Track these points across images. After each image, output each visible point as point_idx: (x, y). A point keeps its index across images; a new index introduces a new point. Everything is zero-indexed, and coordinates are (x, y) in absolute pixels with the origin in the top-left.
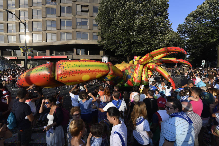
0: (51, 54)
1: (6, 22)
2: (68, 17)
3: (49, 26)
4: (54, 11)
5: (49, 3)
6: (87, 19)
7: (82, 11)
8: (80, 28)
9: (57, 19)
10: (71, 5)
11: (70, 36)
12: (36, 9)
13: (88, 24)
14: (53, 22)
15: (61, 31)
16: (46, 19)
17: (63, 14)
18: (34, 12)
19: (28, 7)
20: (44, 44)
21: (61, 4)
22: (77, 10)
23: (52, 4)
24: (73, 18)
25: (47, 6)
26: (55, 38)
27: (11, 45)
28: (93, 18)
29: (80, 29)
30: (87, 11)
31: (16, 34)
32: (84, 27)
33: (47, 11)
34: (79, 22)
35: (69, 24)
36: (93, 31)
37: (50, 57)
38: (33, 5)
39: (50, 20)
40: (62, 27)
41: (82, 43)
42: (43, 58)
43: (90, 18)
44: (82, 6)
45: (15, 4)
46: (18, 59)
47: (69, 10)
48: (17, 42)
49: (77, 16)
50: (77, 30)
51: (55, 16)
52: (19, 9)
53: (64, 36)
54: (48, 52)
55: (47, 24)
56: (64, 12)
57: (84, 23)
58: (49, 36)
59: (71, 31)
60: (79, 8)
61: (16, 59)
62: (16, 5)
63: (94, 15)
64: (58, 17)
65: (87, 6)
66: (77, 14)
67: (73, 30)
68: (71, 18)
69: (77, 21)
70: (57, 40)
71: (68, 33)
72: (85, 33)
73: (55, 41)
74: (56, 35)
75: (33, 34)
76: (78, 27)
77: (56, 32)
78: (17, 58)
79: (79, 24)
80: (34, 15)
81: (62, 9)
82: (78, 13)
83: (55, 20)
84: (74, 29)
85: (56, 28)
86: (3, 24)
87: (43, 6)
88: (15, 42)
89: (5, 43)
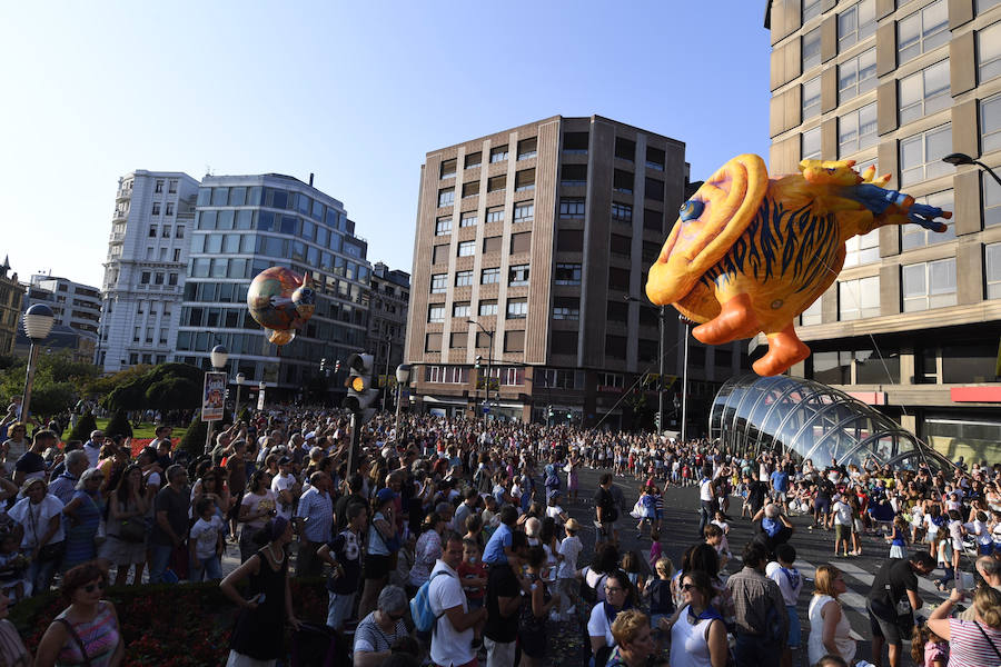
19: (953, 103)
27: (860, 330)
31: (882, 269)
38: (984, 74)
45: (874, 117)
46: (892, 402)
48: (885, 309)
52: (899, 134)
61: (881, 402)
62: (879, 121)
75: (983, 246)
78: (886, 395)
80: (990, 127)
88: (877, 313)
89: (824, 322)
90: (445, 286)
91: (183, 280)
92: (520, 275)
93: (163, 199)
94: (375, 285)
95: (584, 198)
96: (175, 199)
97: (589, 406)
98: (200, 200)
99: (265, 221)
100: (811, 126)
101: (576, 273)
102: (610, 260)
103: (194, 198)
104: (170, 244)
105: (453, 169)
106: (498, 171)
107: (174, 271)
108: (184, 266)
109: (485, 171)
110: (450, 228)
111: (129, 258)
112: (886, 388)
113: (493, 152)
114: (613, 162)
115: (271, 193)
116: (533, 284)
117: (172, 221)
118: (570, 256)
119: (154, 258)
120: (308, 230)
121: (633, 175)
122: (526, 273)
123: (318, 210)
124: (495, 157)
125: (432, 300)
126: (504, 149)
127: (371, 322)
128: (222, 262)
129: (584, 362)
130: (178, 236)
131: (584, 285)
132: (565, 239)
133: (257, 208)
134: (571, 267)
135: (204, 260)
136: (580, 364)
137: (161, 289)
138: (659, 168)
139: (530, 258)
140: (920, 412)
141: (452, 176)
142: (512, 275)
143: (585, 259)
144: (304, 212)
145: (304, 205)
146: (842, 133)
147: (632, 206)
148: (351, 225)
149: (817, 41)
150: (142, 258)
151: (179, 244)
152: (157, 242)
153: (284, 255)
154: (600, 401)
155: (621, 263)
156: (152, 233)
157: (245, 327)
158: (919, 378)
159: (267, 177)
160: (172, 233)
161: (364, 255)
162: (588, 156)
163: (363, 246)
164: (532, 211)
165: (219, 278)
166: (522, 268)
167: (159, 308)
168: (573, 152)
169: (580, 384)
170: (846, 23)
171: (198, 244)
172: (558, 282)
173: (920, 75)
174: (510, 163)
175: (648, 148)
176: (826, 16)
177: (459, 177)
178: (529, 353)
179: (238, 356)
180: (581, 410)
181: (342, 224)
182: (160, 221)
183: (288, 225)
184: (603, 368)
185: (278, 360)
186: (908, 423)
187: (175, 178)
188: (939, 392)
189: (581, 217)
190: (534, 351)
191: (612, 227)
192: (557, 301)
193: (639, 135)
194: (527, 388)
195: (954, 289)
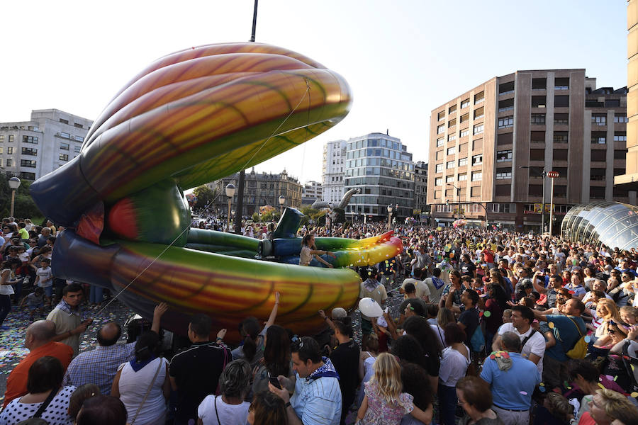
90: (442, 169)
91: (344, 178)
92: (478, 160)
93: (336, 151)
94: (417, 172)
95: (513, 116)
96: (340, 150)
97: (519, 221)
98: (347, 149)
99: (369, 152)
101: (509, 156)
102: (531, 145)
103: (346, 148)
104: (339, 166)
105: (444, 115)
106: (465, 112)
107: (341, 175)
108: (344, 173)
109: (458, 113)
110: (443, 143)
111: (328, 173)
113: (462, 103)
114: (531, 93)
115: (371, 141)
116: (485, 163)
117: (339, 158)
118: (506, 147)
119: (335, 172)
120: (386, 153)
121: (546, 96)
122: (481, 159)
123: (389, 144)
124: (463, 106)
125: (436, 176)
126: (468, 100)
127: (416, 187)
128: (356, 171)
129: (514, 199)
130: (342, 163)
131: (513, 160)
132: (502, 138)
133: (366, 148)
134: (506, 152)
135: (350, 171)
136: (512, 201)
137: (338, 182)
138: (565, 88)
139: (482, 151)
141: (443, 119)
142: (474, 161)
143: (514, 147)
144: (384, 146)
145: (384, 143)
147: (545, 114)
148: (404, 147)
150: (331, 172)
151: (342, 166)
152: (335, 166)
153: (377, 164)
154: (525, 218)
155: (538, 146)
156: (334, 163)
157: (366, 193)
159: (369, 135)
160: (340, 162)
161: (411, 159)
162: (514, 93)
163: (411, 156)
164: (483, 127)
165: (356, 176)
166: (479, 156)
167: (338, 189)
168: (505, 93)
169: (513, 210)
171: (348, 164)
172: (498, 161)
174: (470, 107)
175: (556, 79)
177: (446, 119)
178: (483, 197)
179: (364, 204)
180: (514, 223)
181: (400, 148)
182: (336, 158)
183: (378, 152)
184: (527, 202)
185: (377, 205)
187: (339, 143)
189: (511, 126)
190: (486, 195)
191: (531, 127)
192: (499, 170)
193: (549, 73)
194: (483, 213)
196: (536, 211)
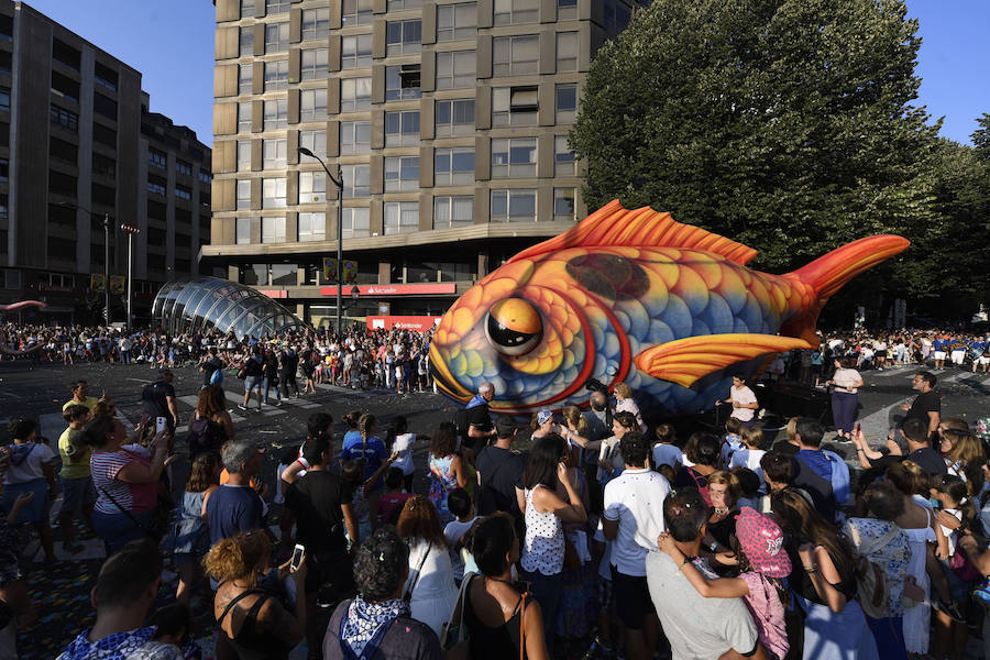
0: (395, 279)
1: (259, 175)
2: (459, 136)
3: (395, 175)
4: (412, 123)
5: (394, 95)
6: (533, 138)
7: (515, 110)
8: (507, 176)
9: (422, 149)
10: (470, 93)
11: (466, 209)
12: (350, 122)
13: (535, 157)
14: (407, 161)
15: (435, 191)
16: (386, 152)
17: (443, 130)
18: (345, 130)
19: (327, 118)
20: (375, 241)
21: (438, 95)
22: (496, 109)
23: (408, 97)
24: (478, 139)
25: (388, 106)
26: (414, 218)
27: (272, 250)
28: (555, 131)
29: (506, 178)
30: (533, 109)
31: (287, 213)
32: (522, 170)
33: (389, 122)
34: (499, 155)
35: (464, 163)
36: (555, 182)
37: (392, 290)
38: (344, 107)
39: (396, 157)
40: (437, 178)
41: (515, 235)
42: (371, 291)
43: (543, 131)
44: (514, 90)
45: (286, 109)
46: (290, 297)
47: (465, 110)
48: (289, 239)
49: (493, 133)
50: (492, 184)
51: (414, 139)
52: (300, 126)
53: (446, 210)
54: (385, 270)
55: (388, 170)
56: (447, 121)
57: (521, 156)
58: (395, 214)
59: (470, 190)
60: (502, 101)
61: (284, 296)
62: (289, 113)
63: (558, 121)
64: (424, 144)
65: (533, 89)
66: (495, 123)
67: (479, 185)
68: (472, 141)
69: (494, 151)
70: (422, 227)
71: (458, 198)
72: (523, 193)
73: (411, 229)
74: (417, 206)
76: (496, 172)
77: (416, 196)
78: (288, 292)
79: (500, 160)
80: (345, 140)
81: (441, 112)
82: (497, 121)
83: (416, 152)
84: (484, 183)
85: (417, 182)
86: (249, 182)
87: (376, 108)
88: (284, 240)
89: (251, 243)
95: (9, 89)
100: (246, 100)
102: (50, 162)
112: (287, 288)
114: (51, 64)
121: (79, 84)
129: (18, 262)
131: (13, 182)
136: (11, 263)
138: (111, 88)
140: (307, 302)
143: (13, 155)
146: (266, 113)
147: (78, 116)
149: (251, 37)
155: (64, 168)
158: (307, 282)
162: (12, 43)
169: (13, 284)
170: (272, 33)
173: (312, 93)
175: (96, 63)
176: (258, 21)
184: (46, 268)
186: (300, 308)
188: (316, 290)
189: (7, 109)
191: (51, 130)
193: (84, 46)
195: (324, 231)
196: (95, 287)
